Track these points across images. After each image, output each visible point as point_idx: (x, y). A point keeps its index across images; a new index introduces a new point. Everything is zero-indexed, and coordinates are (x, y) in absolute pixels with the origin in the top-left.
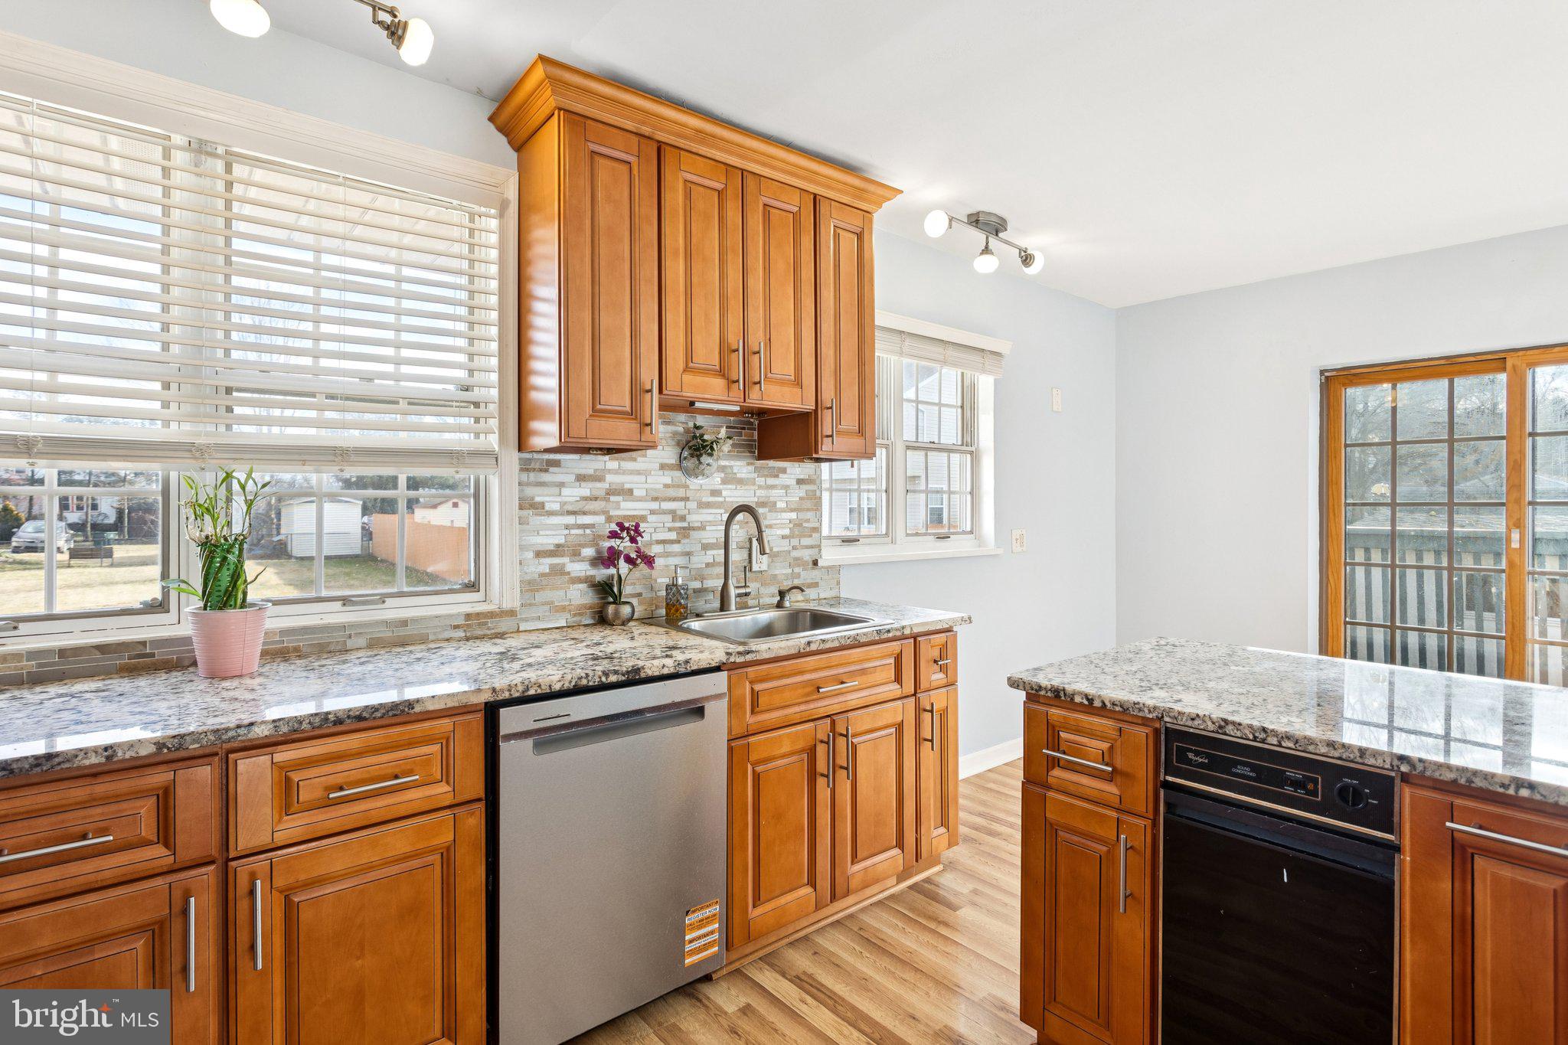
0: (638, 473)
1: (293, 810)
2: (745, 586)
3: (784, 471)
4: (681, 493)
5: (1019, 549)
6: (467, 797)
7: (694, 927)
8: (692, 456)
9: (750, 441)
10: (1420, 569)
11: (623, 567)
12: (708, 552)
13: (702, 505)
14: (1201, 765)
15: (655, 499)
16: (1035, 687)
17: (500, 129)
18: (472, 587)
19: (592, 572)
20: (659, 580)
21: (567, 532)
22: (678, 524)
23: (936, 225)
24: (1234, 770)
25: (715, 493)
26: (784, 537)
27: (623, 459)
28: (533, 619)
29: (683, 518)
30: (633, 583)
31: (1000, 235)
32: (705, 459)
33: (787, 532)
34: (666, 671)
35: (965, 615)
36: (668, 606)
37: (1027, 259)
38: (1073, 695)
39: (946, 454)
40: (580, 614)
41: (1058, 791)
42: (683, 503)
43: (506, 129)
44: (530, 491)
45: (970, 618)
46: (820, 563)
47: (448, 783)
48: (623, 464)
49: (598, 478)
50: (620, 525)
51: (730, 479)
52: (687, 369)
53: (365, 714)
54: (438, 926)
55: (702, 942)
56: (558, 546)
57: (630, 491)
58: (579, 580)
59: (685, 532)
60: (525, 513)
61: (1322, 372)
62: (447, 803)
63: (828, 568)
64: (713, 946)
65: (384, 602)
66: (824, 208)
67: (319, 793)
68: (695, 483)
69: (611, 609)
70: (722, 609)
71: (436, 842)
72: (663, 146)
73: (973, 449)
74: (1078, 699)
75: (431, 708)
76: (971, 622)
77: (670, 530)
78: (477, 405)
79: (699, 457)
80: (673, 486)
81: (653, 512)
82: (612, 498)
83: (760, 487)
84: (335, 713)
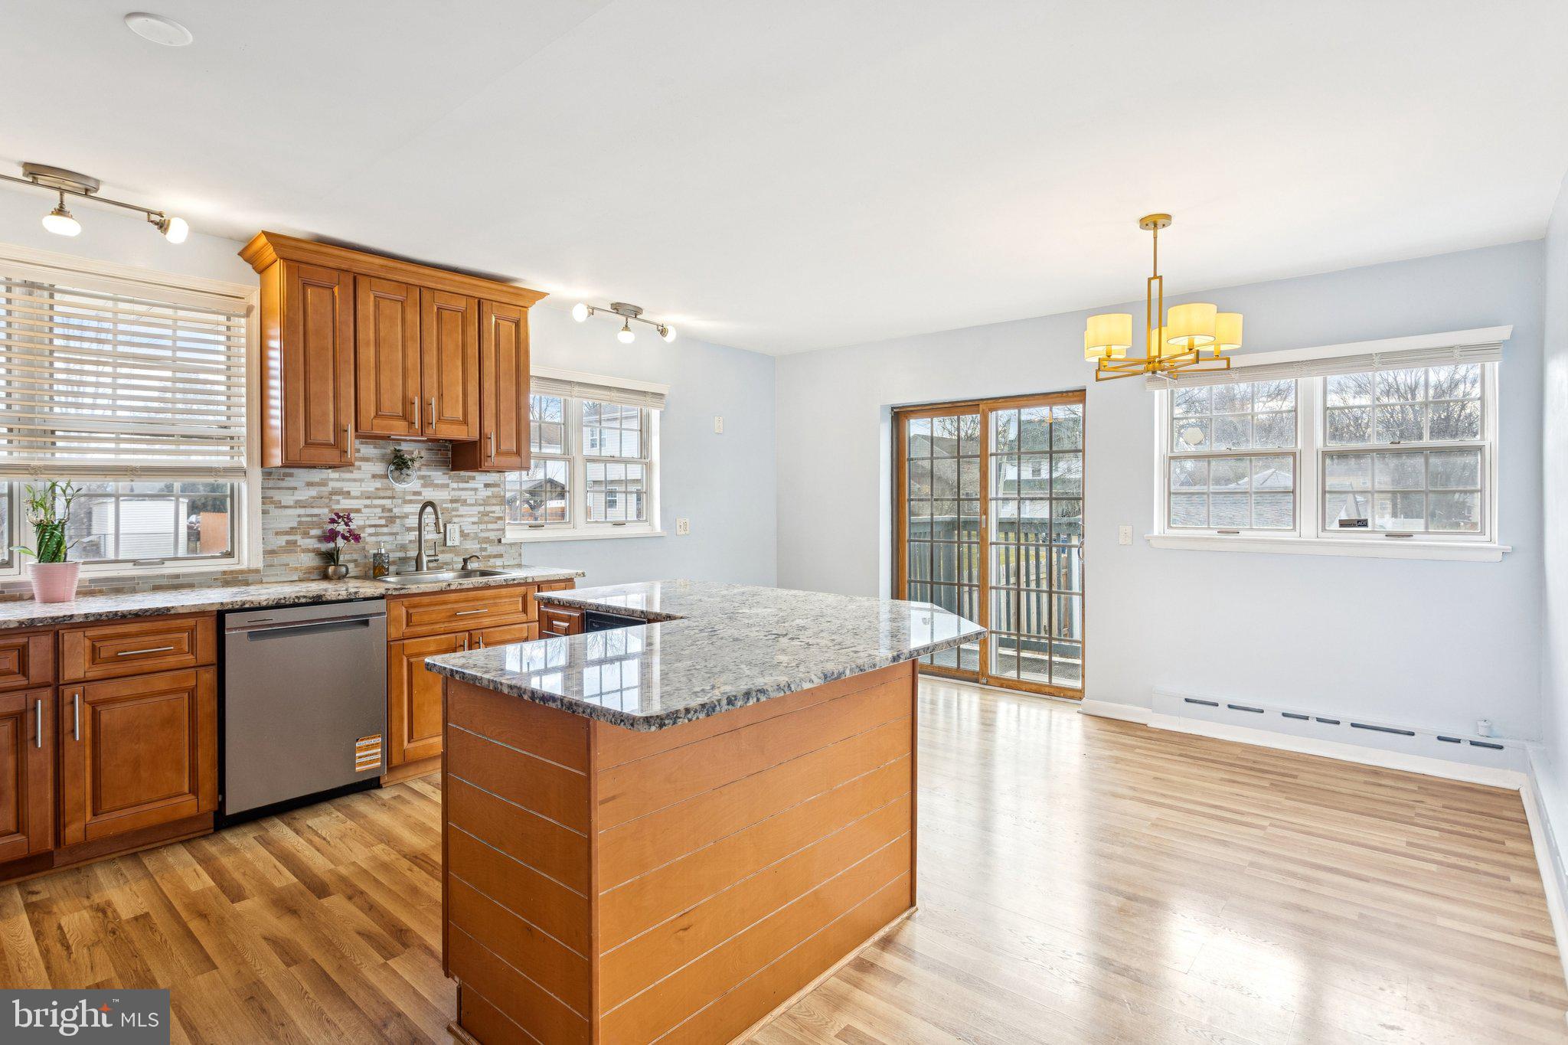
0: (355, 480)
1: (96, 662)
2: (435, 555)
3: (474, 478)
4: (389, 493)
5: (683, 532)
6: (204, 662)
7: (361, 749)
8: (396, 469)
9: (446, 458)
10: (970, 543)
11: (340, 542)
12: (410, 533)
13: (406, 502)
15: (369, 498)
17: (246, 260)
18: (230, 554)
19: (318, 545)
20: (371, 551)
21: (299, 519)
22: (388, 514)
23: (580, 314)
25: (418, 493)
26: (474, 523)
27: (344, 472)
28: (273, 575)
29: (391, 510)
30: (347, 553)
31: (638, 317)
32: (405, 471)
33: (475, 519)
34: (340, 598)
35: (580, 571)
36: (375, 568)
37: (663, 332)
38: (554, 600)
39: (623, 466)
40: (310, 573)
42: (390, 500)
43: (251, 260)
44: (270, 493)
45: (583, 574)
46: (503, 541)
47: (192, 654)
48: (342, 474)
49: (323, 483)
50: (337, 514)
51: (427, 483)
52: (377, 416)
53: (140, 613)
54: (187, 732)
55: (369, 758)
56: (292, 528)
57: (348, 493)
58: (308, 551)
59: (391, 520)
60: (267, 507)
61: (892, 408)
62: (192, 665)
63: (511, 545)
64: (377, 762)
65: (163, 563)
66: (485, 308)
67: (112, 654)
68: (399, 487)
69: (331, 569)
70: (417, 570)
71: (185, 685)
72: (358, 277)
73: (648, 461)
74: (556, 602)
75: (181, 612)
76: (584, 576)
77: (380, 518)
78: (232, 438)
79: (401, 469)
80: (383, 489)
81: (366, 506)
82: (333, 497)
83: (453, 489)
84: (122, 612)
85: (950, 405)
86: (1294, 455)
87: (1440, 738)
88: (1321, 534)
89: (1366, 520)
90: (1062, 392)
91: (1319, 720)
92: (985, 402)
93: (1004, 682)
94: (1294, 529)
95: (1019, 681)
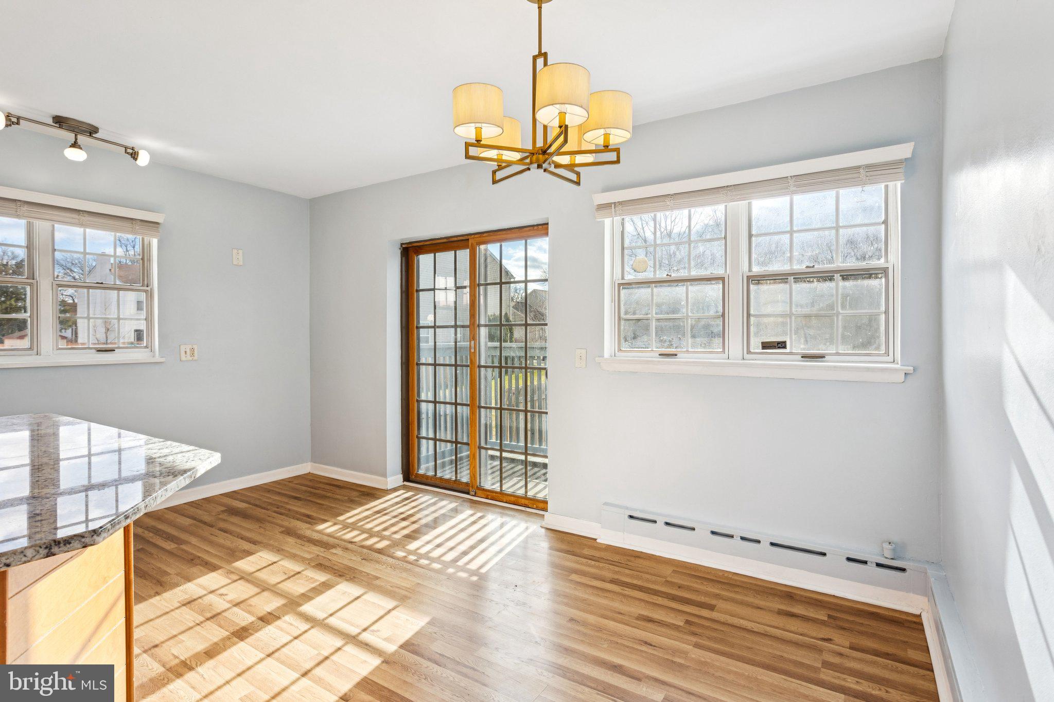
5: (189, 358)
31: (92, 135)
37: (133, 155)
61: (402, 244)
73: (149, 289)
85: (445, 240)
86: (723, 279)
87: (849, 559)
88: (746, 356)
89: (785, 342)
90: (533, 226)
91: (743, 538)
92: (473, 236)
93: (489, 493)
94: (724, 351)
95: (501, 493)
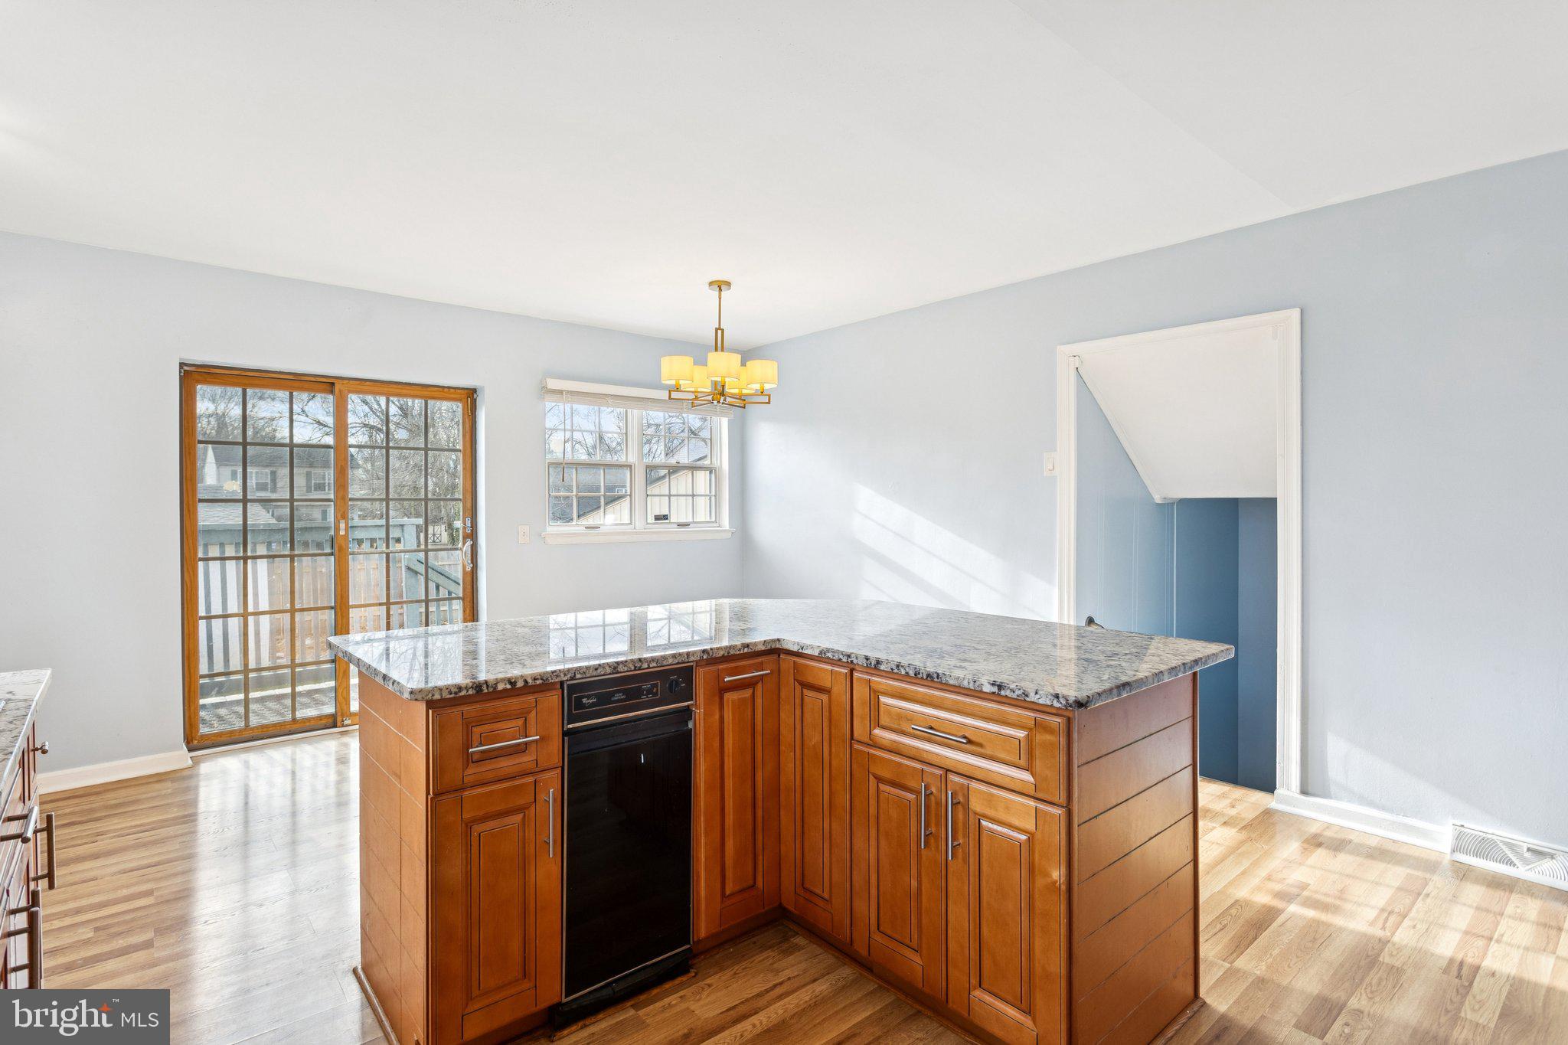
14: (593, 705)
16: (453, 690)
24: (613, 699)
38: (496, 684)
41: (473, 786)
61: (181, 365)
74: (500, 687)
88: (646, 526)
94: (631, 523)
